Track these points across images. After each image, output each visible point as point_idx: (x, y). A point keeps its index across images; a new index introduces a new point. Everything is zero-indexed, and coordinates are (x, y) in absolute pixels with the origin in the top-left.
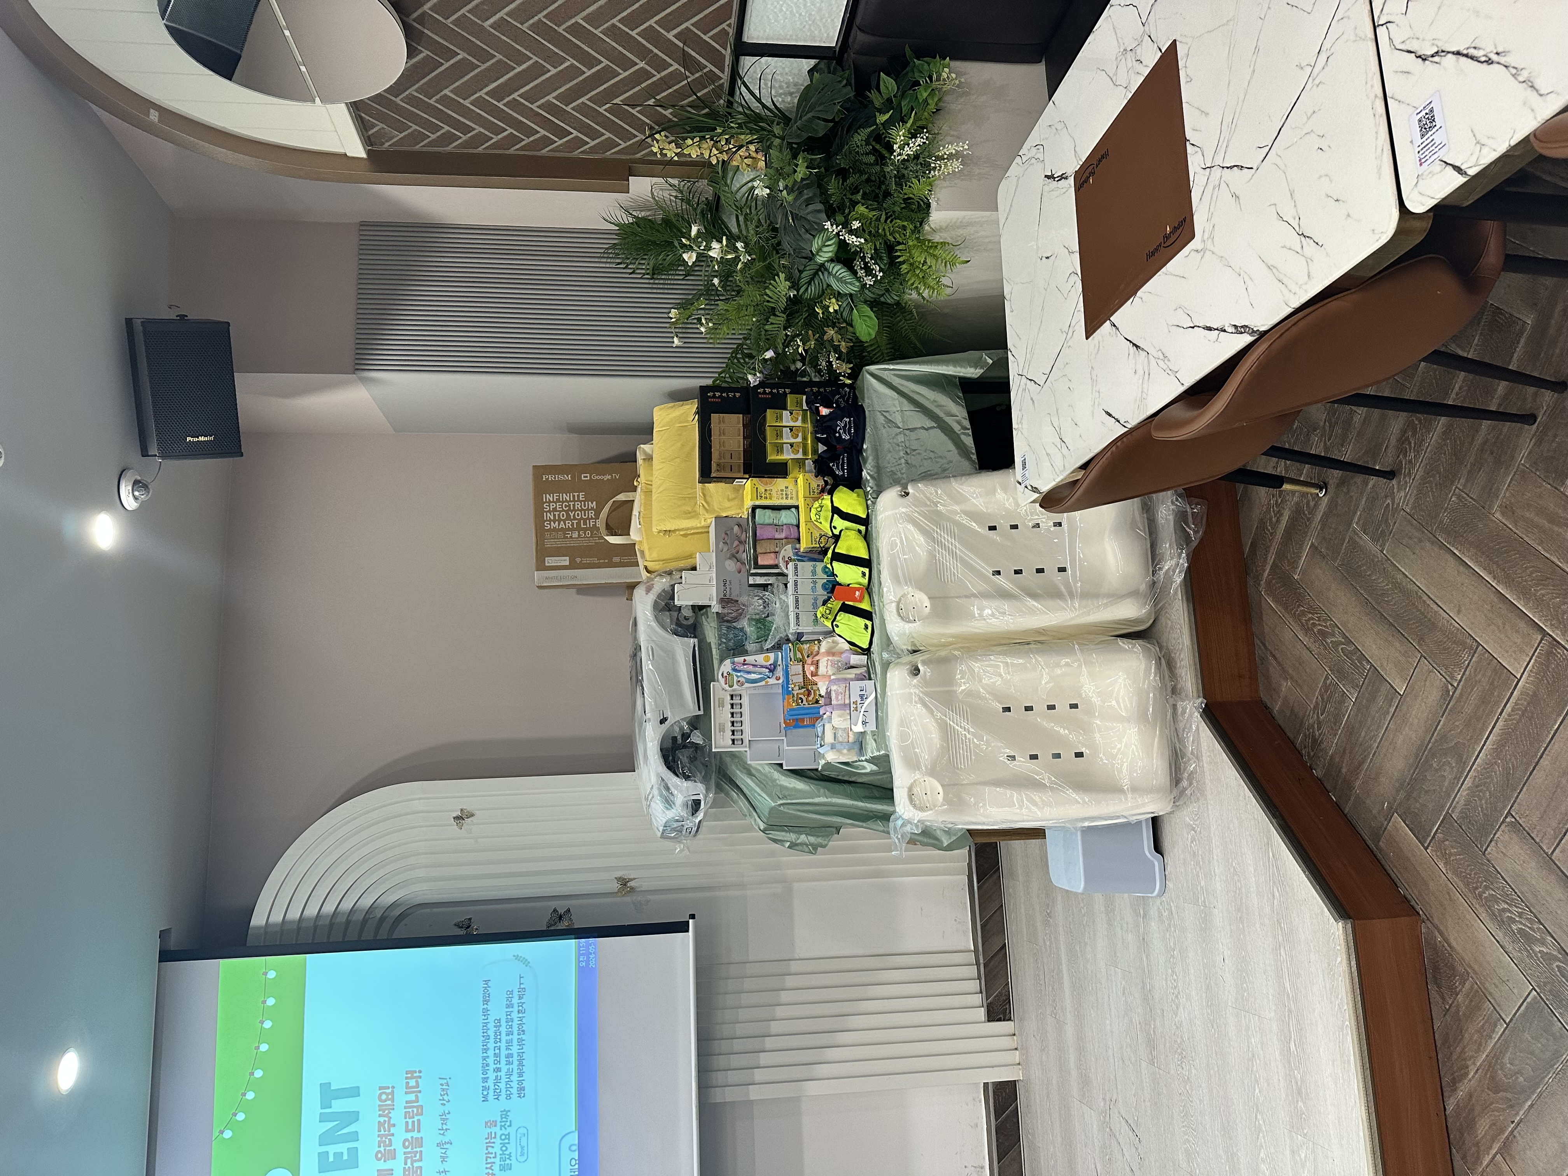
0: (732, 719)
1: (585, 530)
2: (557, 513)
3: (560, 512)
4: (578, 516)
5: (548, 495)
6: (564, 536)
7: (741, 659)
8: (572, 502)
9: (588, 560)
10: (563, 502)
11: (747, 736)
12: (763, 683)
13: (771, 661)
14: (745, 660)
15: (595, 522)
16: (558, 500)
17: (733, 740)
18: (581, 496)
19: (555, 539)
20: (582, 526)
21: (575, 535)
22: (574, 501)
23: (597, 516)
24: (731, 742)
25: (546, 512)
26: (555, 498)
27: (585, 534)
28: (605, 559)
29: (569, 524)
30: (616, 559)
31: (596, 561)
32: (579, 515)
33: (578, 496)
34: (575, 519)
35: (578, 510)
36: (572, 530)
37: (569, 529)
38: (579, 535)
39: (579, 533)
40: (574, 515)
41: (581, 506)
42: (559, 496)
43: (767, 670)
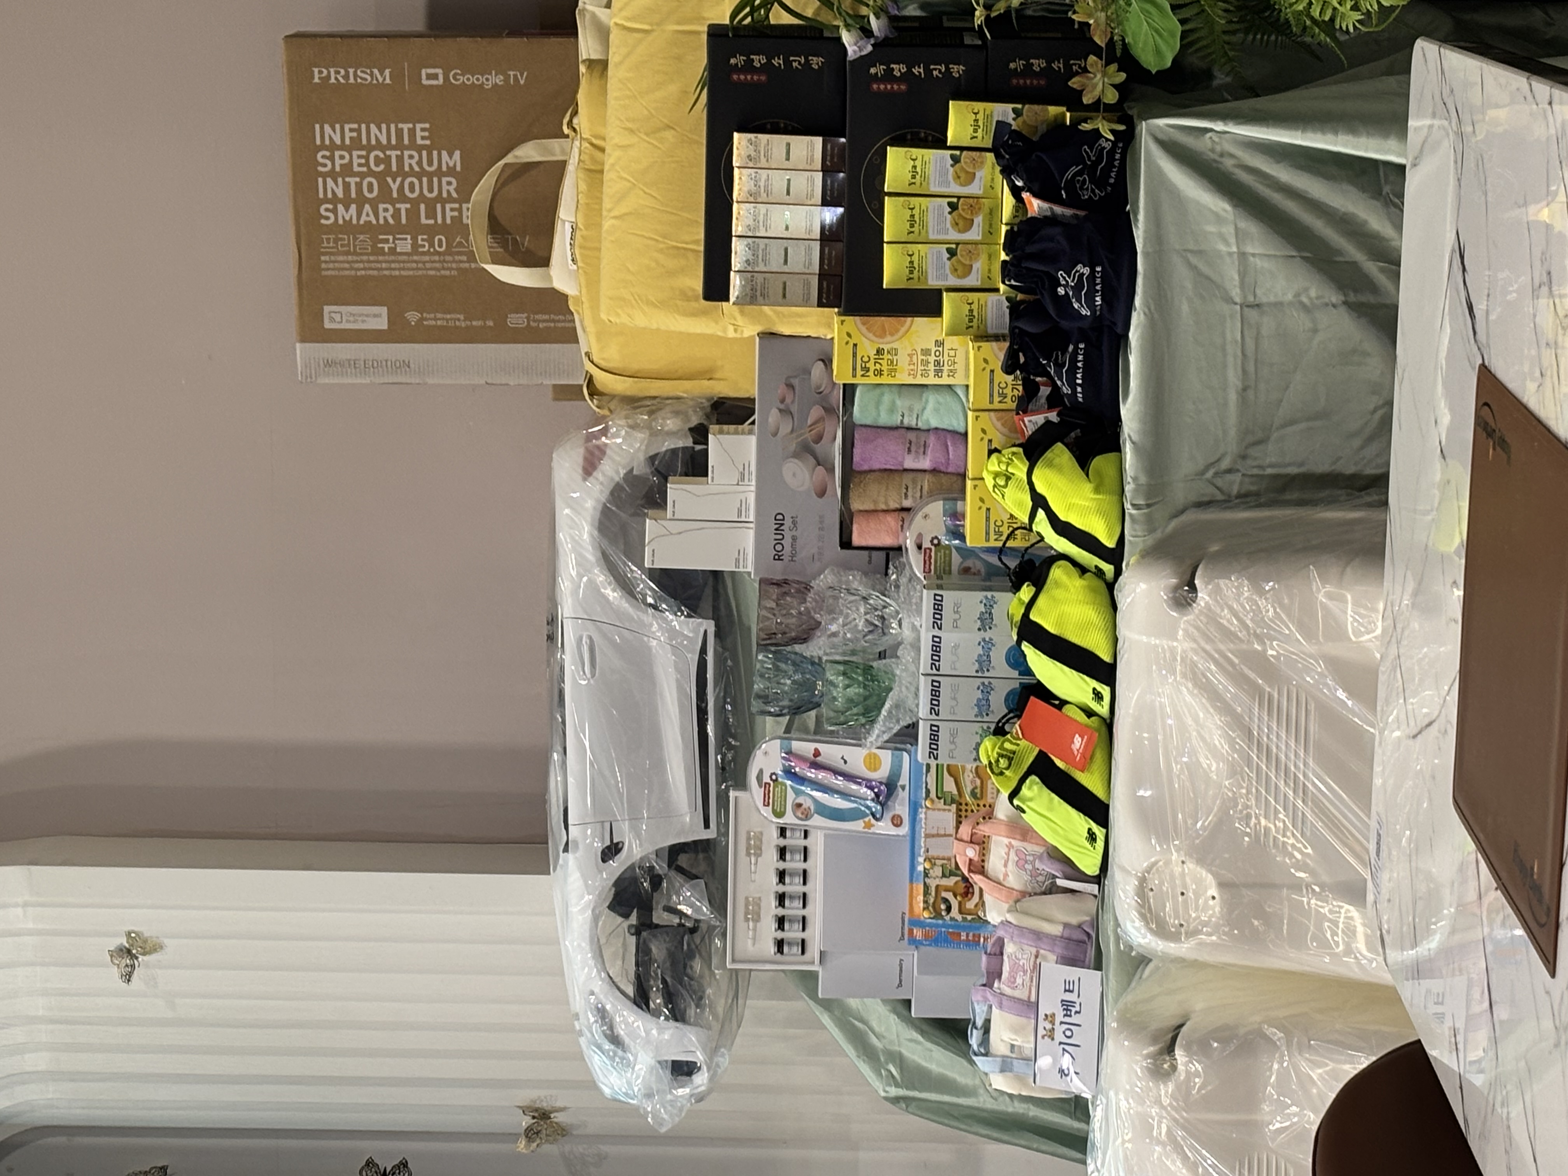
0: (781, 889)
1: (431, 231)
2: (353, 181)
3: (362, 175)
4: (412, 190)
5: (327, 128)
6: (374, 246)
7: (805, 748)
8: (394, 148)
9: (436, 320)
10: (370, 148)
11: (815, 935)
12: (858, 826)
13: (882, 773)
14: (817, 753)
15: (460, 210)
16: (356, 144)
17: (780, 945)
18: (419, 134)
19: (348, 253)
20: (424, 221)
21: (405, 245)
22: (400, 146)
23: (464, 195)
24: (773, 949)
25: (324, 175)
26: (348, 135)
27: (432, 245)
28: (484, 319)
29: (386, 212)
30: (517, 320)
31: (459, 320)
32: (415, 188)
33: (412, 132)
34: (403, 198)
35: (412, 173)
36: (396, 229)
37: (386, 228)
38: (415, 245)
39: (414, 239)
40: (401, 188)
41: (419, 163)
42: (359, 130)
43: (870, 794)
